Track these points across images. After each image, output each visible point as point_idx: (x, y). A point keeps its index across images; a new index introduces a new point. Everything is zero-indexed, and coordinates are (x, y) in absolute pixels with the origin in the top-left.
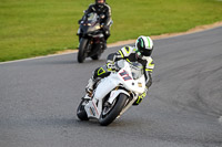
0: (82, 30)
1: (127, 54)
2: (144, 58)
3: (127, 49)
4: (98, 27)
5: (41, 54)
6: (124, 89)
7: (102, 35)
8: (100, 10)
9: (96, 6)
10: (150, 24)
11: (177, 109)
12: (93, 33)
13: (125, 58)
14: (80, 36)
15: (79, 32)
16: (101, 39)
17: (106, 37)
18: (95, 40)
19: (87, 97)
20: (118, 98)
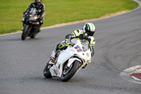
0: (25, 19)
1: (78, 35)
2: (89, 37)
3: (78, 31)
4: (36, 18)
5: (7, 33)
6: (77, 57)
7: (38, 23)
8: (38, 6)
9: (36, 4)
10: (76, 13)
11: (94, 68)
12: (33, 21)
13: (77, 37)
14: (24, 22)
15: (23, 20)
16: (37, 26)
17: (41, 24)
18: (34, 26)
19: (50, 63)
20: (73, 63)
